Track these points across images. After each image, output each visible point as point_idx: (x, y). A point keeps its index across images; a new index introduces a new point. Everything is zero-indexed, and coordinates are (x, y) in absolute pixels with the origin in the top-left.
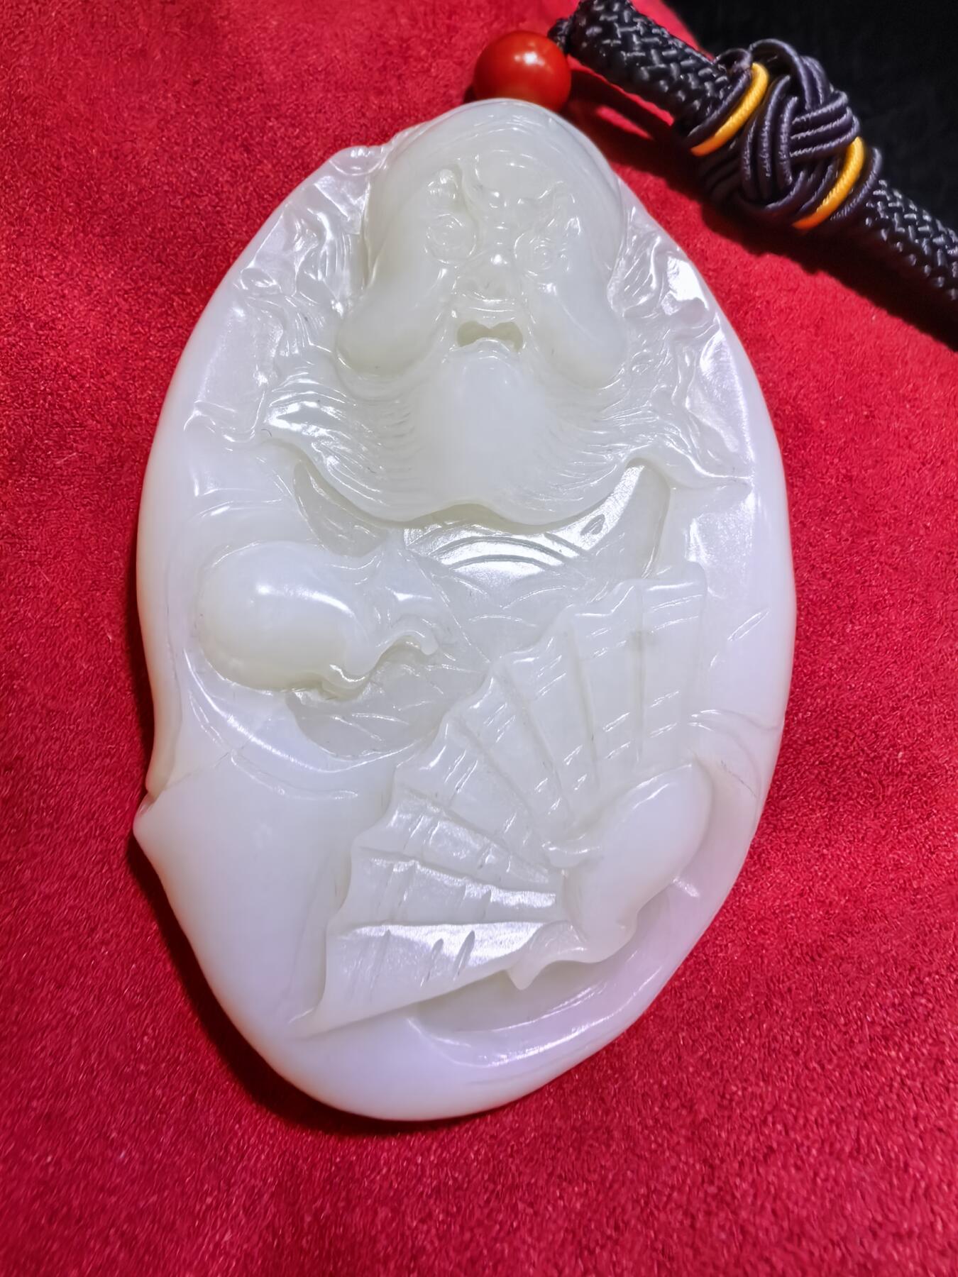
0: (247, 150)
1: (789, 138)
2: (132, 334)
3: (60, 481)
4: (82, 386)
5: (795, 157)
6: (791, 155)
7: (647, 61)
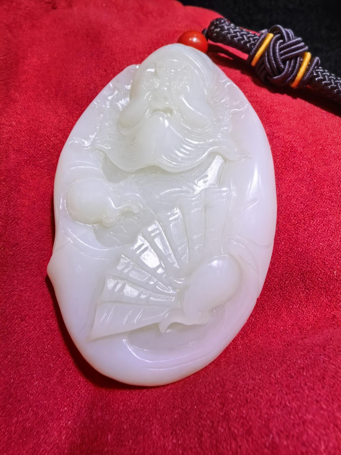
0: (105, 71)
1: (279, 53)
2: (67, 125)
3: (41, 167)
4: (50, 140)
5: (283, 59)
6: (281, 58)
7: (229, 33)
